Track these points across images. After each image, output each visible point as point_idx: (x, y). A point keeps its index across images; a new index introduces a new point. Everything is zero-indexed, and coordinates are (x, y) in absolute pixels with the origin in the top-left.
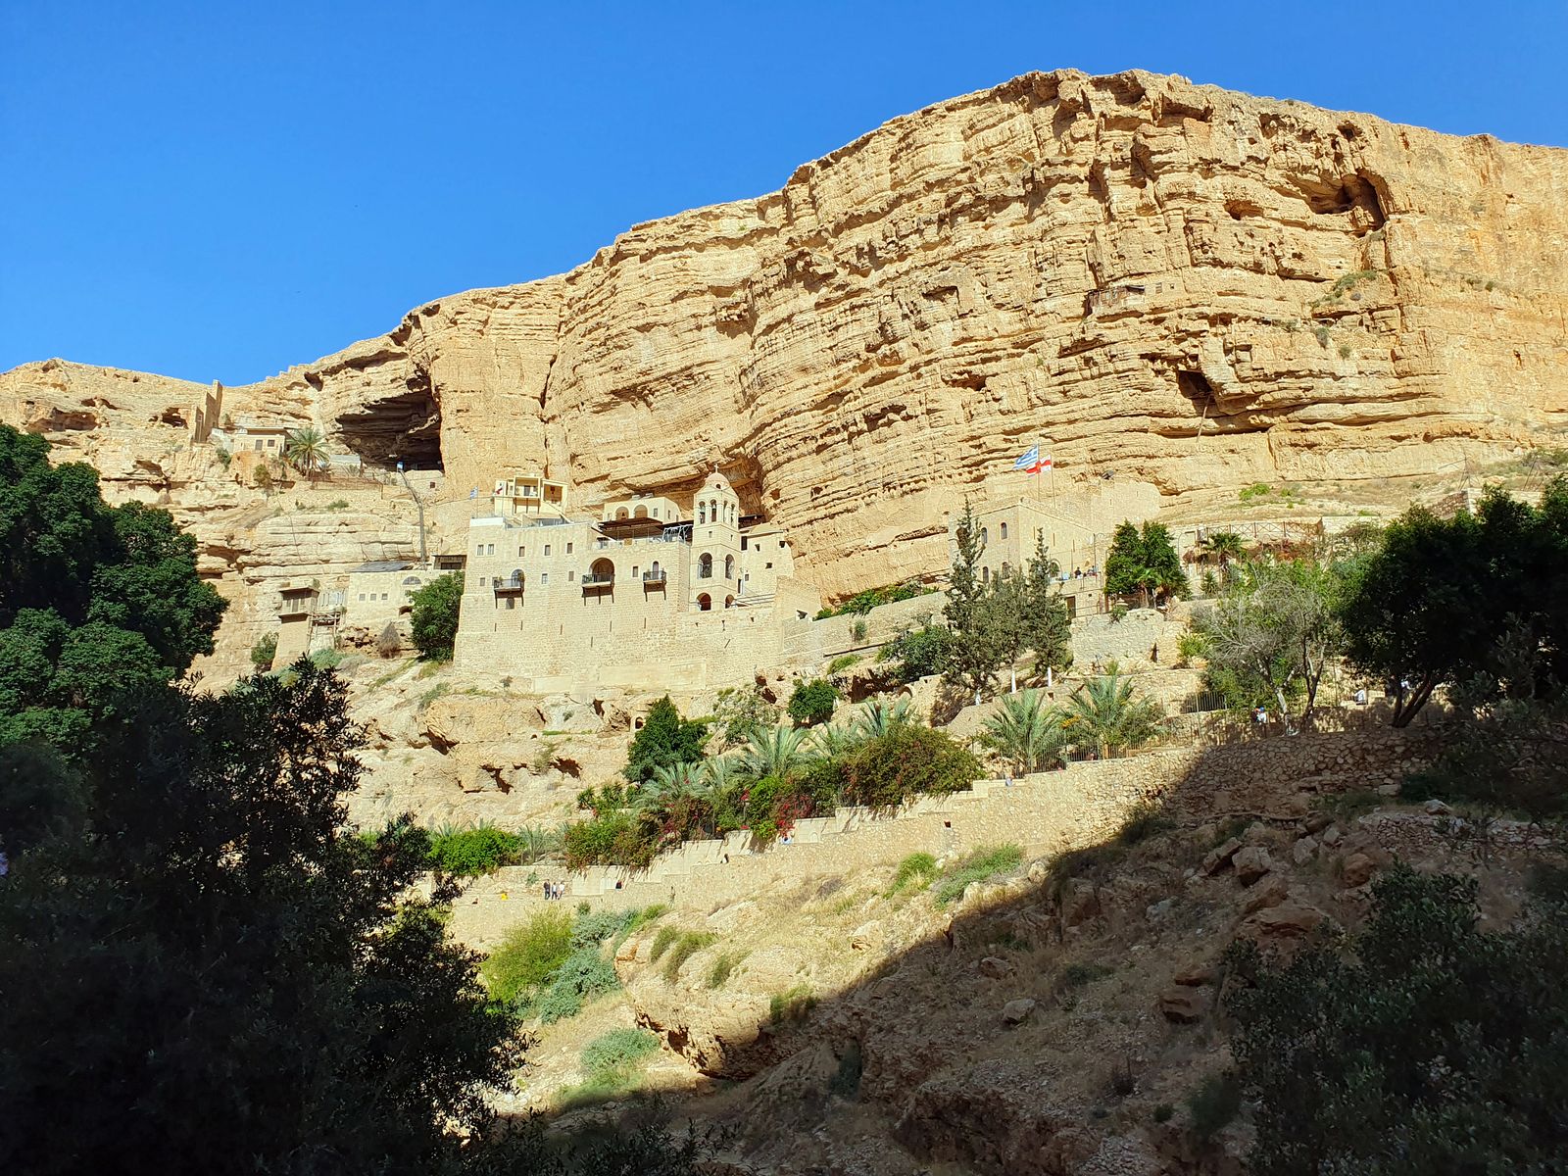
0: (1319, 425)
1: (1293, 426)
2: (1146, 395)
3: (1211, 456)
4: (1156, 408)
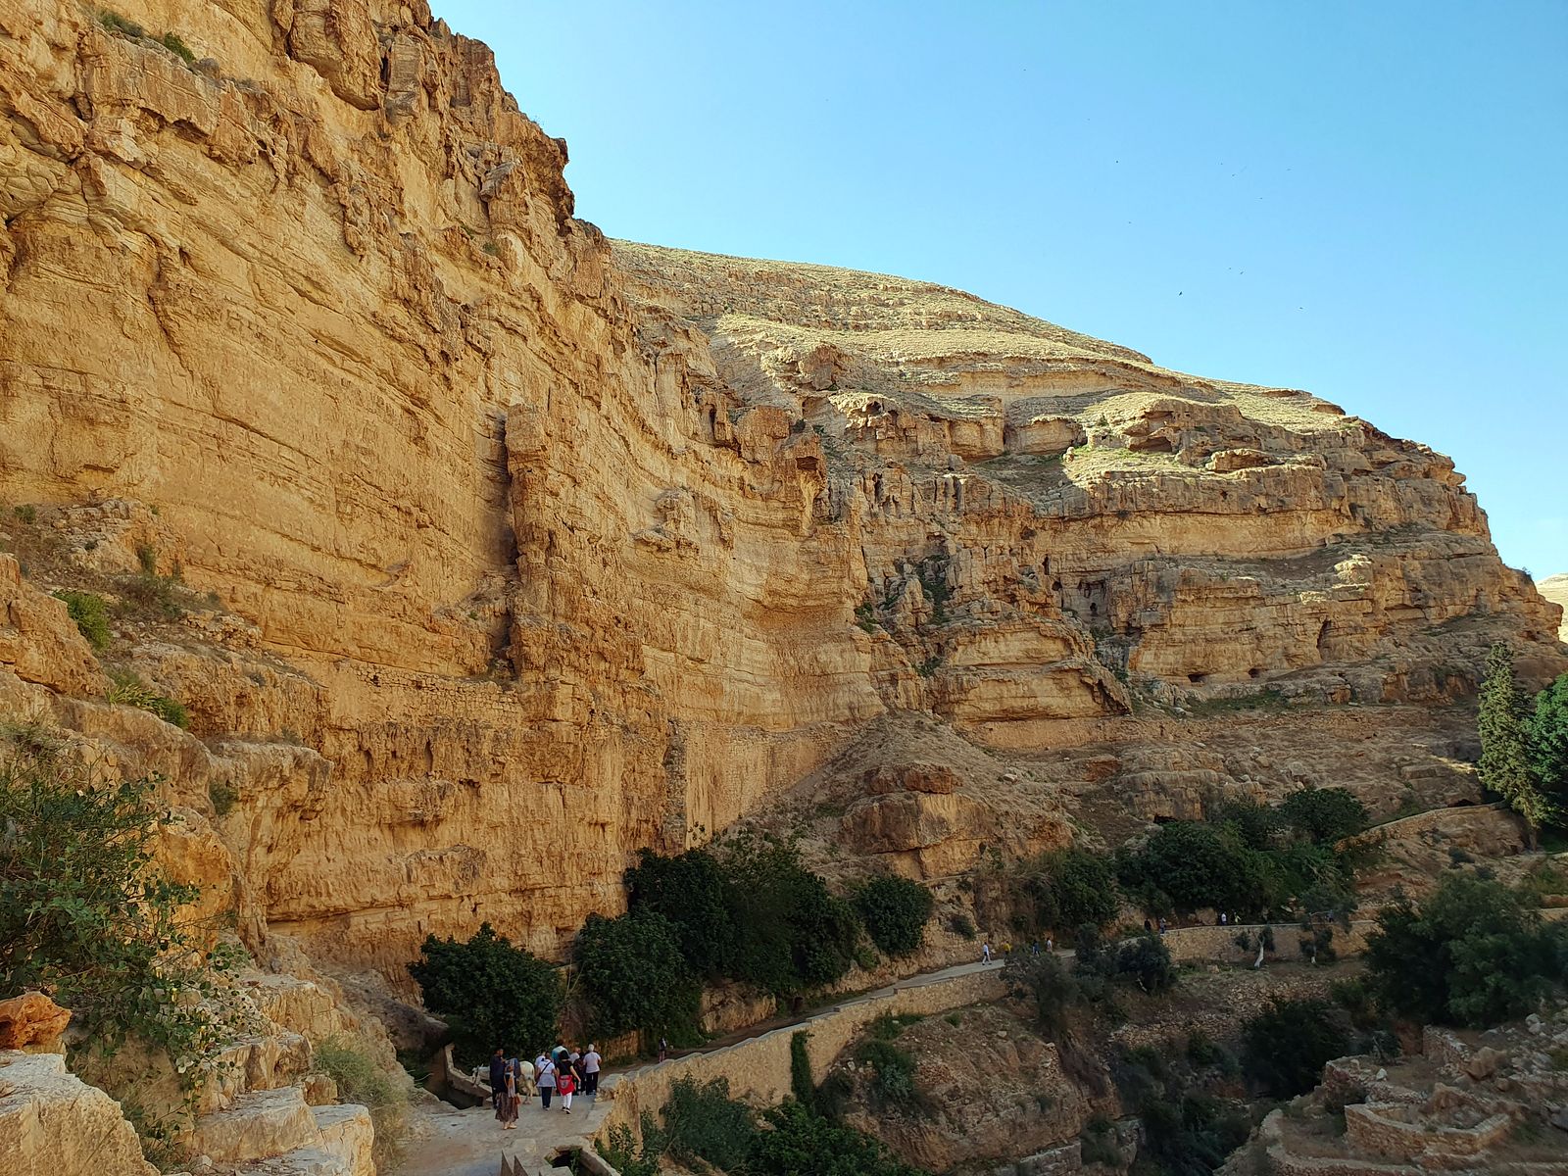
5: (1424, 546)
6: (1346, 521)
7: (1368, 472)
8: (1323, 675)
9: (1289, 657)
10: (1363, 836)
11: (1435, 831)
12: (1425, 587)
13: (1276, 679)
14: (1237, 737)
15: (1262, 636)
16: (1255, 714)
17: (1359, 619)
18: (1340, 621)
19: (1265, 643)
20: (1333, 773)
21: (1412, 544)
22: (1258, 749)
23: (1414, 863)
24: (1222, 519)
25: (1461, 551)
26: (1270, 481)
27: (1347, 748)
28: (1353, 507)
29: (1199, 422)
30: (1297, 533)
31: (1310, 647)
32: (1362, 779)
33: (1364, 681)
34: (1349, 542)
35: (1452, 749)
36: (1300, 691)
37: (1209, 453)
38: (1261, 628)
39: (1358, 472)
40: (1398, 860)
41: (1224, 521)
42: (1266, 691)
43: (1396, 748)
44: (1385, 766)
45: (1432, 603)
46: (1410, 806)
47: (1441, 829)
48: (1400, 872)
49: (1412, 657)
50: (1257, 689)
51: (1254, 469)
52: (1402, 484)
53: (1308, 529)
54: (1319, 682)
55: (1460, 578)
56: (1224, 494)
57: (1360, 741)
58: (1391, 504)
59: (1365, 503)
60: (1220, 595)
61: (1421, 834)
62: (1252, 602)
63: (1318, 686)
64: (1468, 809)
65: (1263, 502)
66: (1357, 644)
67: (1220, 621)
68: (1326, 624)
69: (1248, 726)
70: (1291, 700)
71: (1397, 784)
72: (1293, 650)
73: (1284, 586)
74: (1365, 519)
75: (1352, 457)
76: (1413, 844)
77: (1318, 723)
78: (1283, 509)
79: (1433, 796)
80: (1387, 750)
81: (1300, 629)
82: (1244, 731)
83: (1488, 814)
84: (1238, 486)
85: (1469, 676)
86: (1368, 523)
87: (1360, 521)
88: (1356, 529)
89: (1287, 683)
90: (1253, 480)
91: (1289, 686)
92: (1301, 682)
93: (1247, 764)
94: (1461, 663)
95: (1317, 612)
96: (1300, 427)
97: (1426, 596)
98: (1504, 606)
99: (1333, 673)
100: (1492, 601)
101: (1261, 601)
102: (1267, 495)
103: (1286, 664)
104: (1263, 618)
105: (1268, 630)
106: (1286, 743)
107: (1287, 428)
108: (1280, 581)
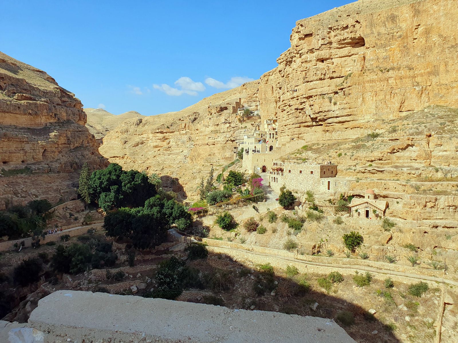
0: (331, 124)
1: (326, 125)
2: (297, 119)
3: (312, 133)
4: (300, 122)
5: (72, 127)
6: (53, 118)
7: (60, 105)
8: (43, 164)
9: (33, 158)
10: (50, 211)
11: (66, 207)
12: (71, 139)
13: (30, 164)
14: (17, 182)
15: (27, 152)
16: (23, 175)
17: (54, 149)
18: (49, 150)
19: (27, 154)
20: (43, 193)
21: (69, 127)
22: (23, 186)
23: (61, 217)
24: (18, 115)
25: (80, 130)
26: (33, 106)
27: (47, 185)
28: (55, 115)
29: (13, 82)
30: (39, 121)
31: (40, 156)
32: (51, 195)
33: (54, 166)
34: (53, 125)
35: (72, 185)
36: (36, 169)
37: (15, 93)
38: (27, 150)
39: (58, 104)
40: (57, 216)
41: (18, 116)
42: (26, 168)
43: (60, 185)
44: (56, 190)
45: (72, 143)
46: (61, 201)
47: (68, 207)
48: (58, 220)
49: (66, 159)
50: (24, 167)
51: (29, 101)
52: (68, 109)
53: (43, 120)
54: (42, 166)
55: (79, 137)
56: (19, 108)
57: (51, 183)
58: (65, 114)
59: (58, 113)
60: (15, 140)
61: (63, 208)
62: (25, 143)
63: (41, 168)
64: (74, 201)
65: (31, 112)
66: (53, 156)
67: (14, 147)
68: (45, 150)
69: (20, 179)
70: (33, 171)
71: (58, 195)
72: (35, 157)
73: (35, 139)
74: (58, 118)
75: (57, 100)
76: (61, 211)
77: (40, 178)
78: (36, 114)
79: (67, 198)
80: (57, 186)
81: (38, 151)
82: (19, 180)
83: (78, 201)
84: (23, 106)
85: (78, 164)
86: (59, 119)
87: (57, 119)
88: (55, 121)
89: (33, 166)
90: (28, 105)
91: (33, 167)
92: (37, 166)
93: (20, 191)
94: (77, 160)
95: (43, 147)
96: (43, 88)
97: (71, 142)
98: (88, 144)
99: (45, 164)
100: (85, 144)
101: (27, 142)
102: (32, 110)
103: (33, 160)
104: (27, 147)
105: (28, 150)
106: (31, 184)
107: (40, 88)
108: (33, 137)
